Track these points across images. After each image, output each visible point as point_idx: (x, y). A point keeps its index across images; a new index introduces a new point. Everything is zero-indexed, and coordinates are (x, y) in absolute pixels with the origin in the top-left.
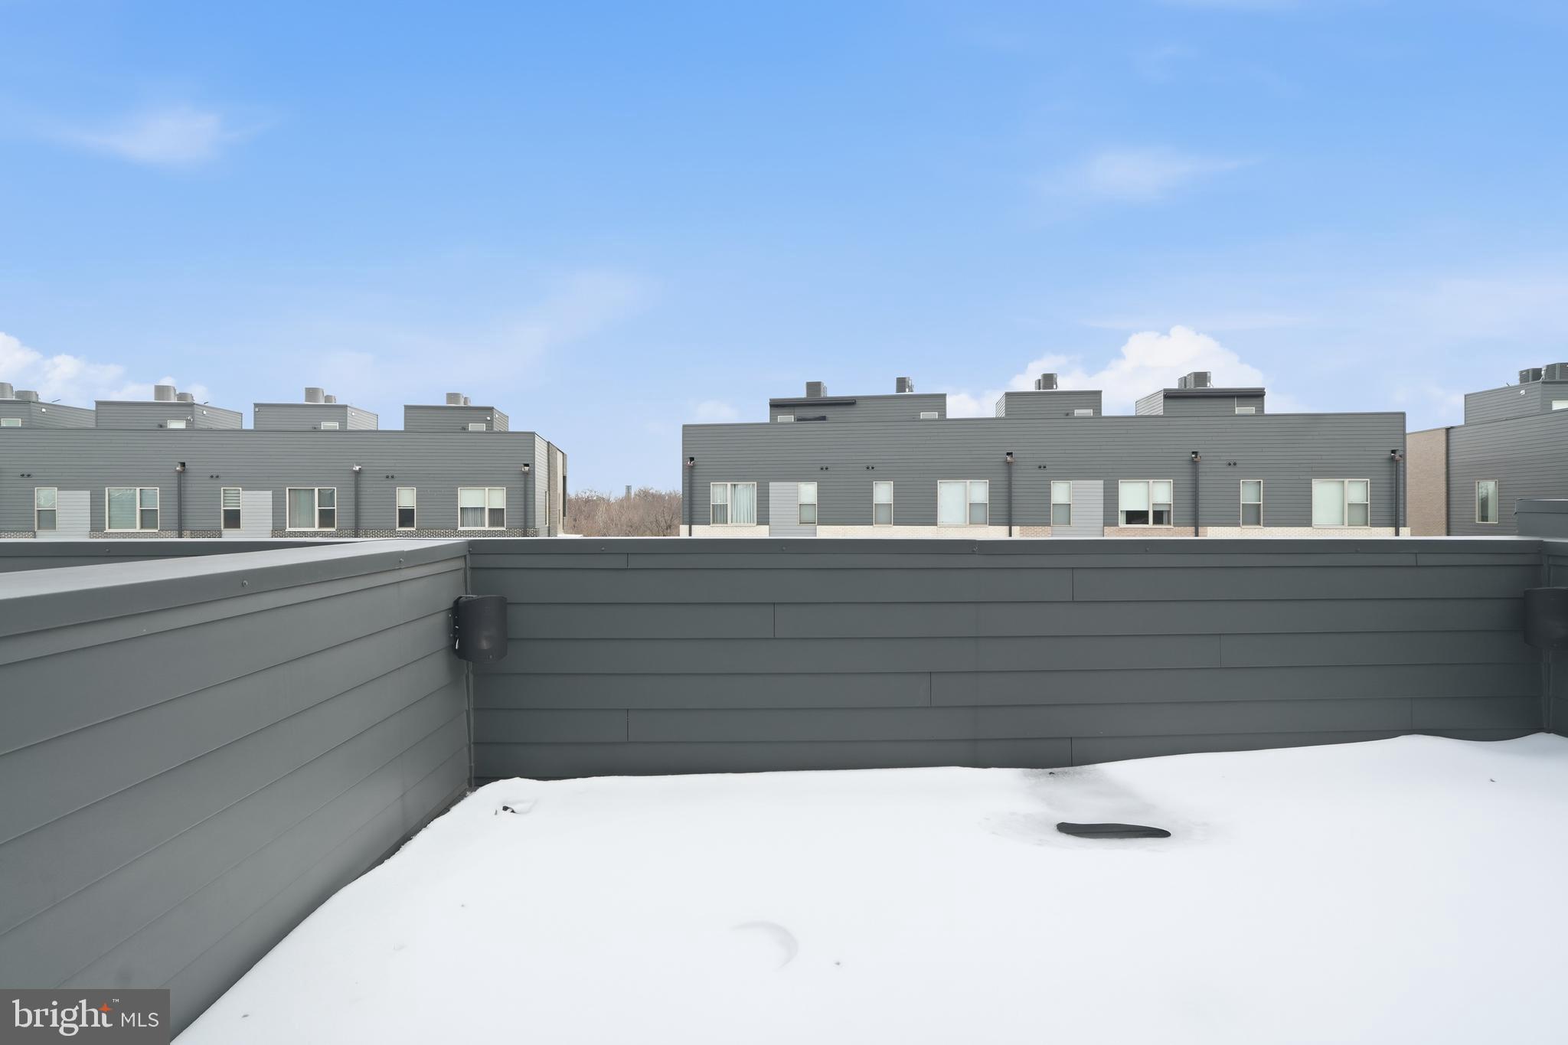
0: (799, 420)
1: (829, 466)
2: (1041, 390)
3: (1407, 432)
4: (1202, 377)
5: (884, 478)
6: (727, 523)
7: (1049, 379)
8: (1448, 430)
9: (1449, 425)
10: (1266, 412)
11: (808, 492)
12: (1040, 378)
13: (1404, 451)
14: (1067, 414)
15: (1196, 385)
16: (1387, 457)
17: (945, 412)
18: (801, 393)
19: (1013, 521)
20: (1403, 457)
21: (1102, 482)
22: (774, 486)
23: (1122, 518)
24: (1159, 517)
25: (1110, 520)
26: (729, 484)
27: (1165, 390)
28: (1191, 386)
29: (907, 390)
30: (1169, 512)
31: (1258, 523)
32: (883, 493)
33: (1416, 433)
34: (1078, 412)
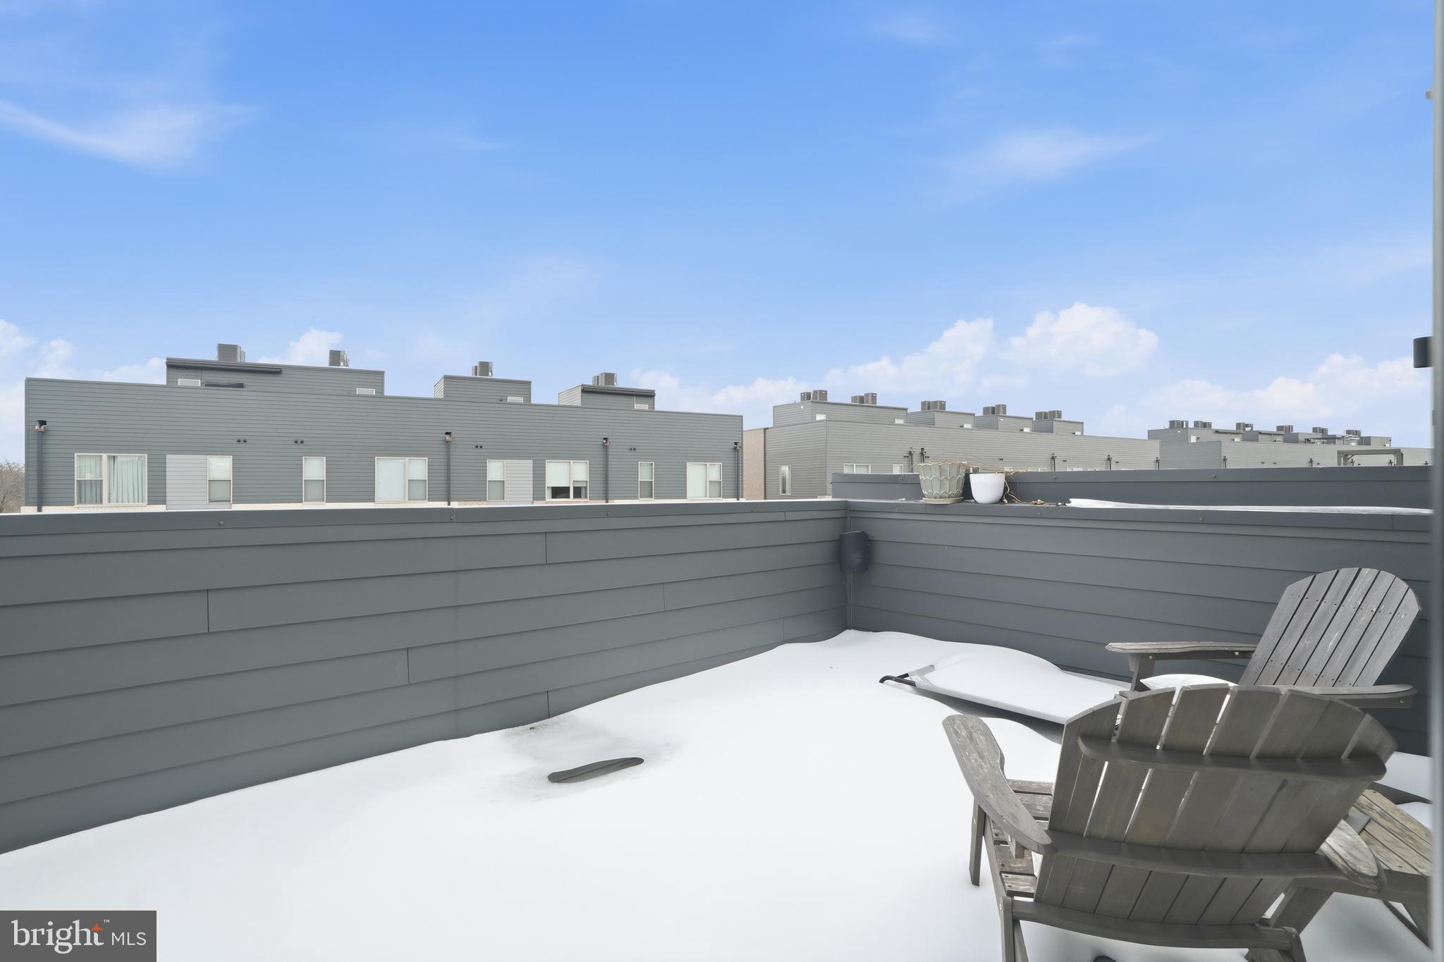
0: (206, 385)
1: (247, 438)
2: (478, 376)
3: (744, 429)
4: (610, 377)
5: (314, 453)
6: (101, 502)
7: (485, 367)
8: (765, 429)
9: (765, 427)
10: (656, 409)
11: (221, 467)
12: (477, 365)
13: (742, 443)
14: (501, 400)
15: (605, 384)
16: (733, 447)
17: (383, 389)
18: (212, 356)
19: (452, 497)
20: (741, 447)
21: (531, 461)
22: (173, 461)
23: (548, 493)
24: (578, 492)
25: (538, 495)
26: (105, 456)
27: (582, 385)
28: (602, 384)
29: (342, 364)
30: (586, 488)
31: (651, 497)
32: (314, 469)
33: (751, 430)
34: (510, 399)
